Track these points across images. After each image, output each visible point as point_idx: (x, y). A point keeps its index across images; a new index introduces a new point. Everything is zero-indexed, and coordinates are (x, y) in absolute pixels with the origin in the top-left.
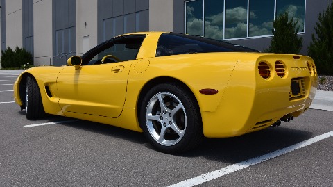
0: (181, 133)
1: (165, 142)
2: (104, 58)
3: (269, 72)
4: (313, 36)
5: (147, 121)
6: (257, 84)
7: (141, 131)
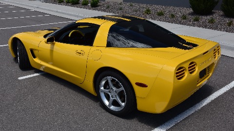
0: (123, 104)
1: (112, 108)
2: (70, 34)
3: (184, 73)
5: (100, 92)
6: (174, 85)
7: (96, 95)
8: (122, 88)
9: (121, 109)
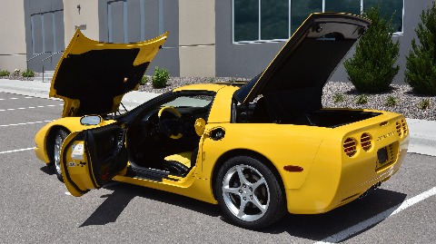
0: (264, 207)
1: (245, 217)
2: (160, 112)
3: (355, 148)
4: (413, 42)
5: (224, 195)
6: (343, 163)
7: (215, 202)
8: (263, 180)
9: (261, 215)
